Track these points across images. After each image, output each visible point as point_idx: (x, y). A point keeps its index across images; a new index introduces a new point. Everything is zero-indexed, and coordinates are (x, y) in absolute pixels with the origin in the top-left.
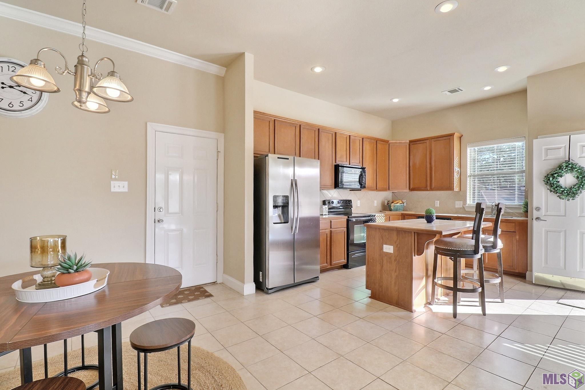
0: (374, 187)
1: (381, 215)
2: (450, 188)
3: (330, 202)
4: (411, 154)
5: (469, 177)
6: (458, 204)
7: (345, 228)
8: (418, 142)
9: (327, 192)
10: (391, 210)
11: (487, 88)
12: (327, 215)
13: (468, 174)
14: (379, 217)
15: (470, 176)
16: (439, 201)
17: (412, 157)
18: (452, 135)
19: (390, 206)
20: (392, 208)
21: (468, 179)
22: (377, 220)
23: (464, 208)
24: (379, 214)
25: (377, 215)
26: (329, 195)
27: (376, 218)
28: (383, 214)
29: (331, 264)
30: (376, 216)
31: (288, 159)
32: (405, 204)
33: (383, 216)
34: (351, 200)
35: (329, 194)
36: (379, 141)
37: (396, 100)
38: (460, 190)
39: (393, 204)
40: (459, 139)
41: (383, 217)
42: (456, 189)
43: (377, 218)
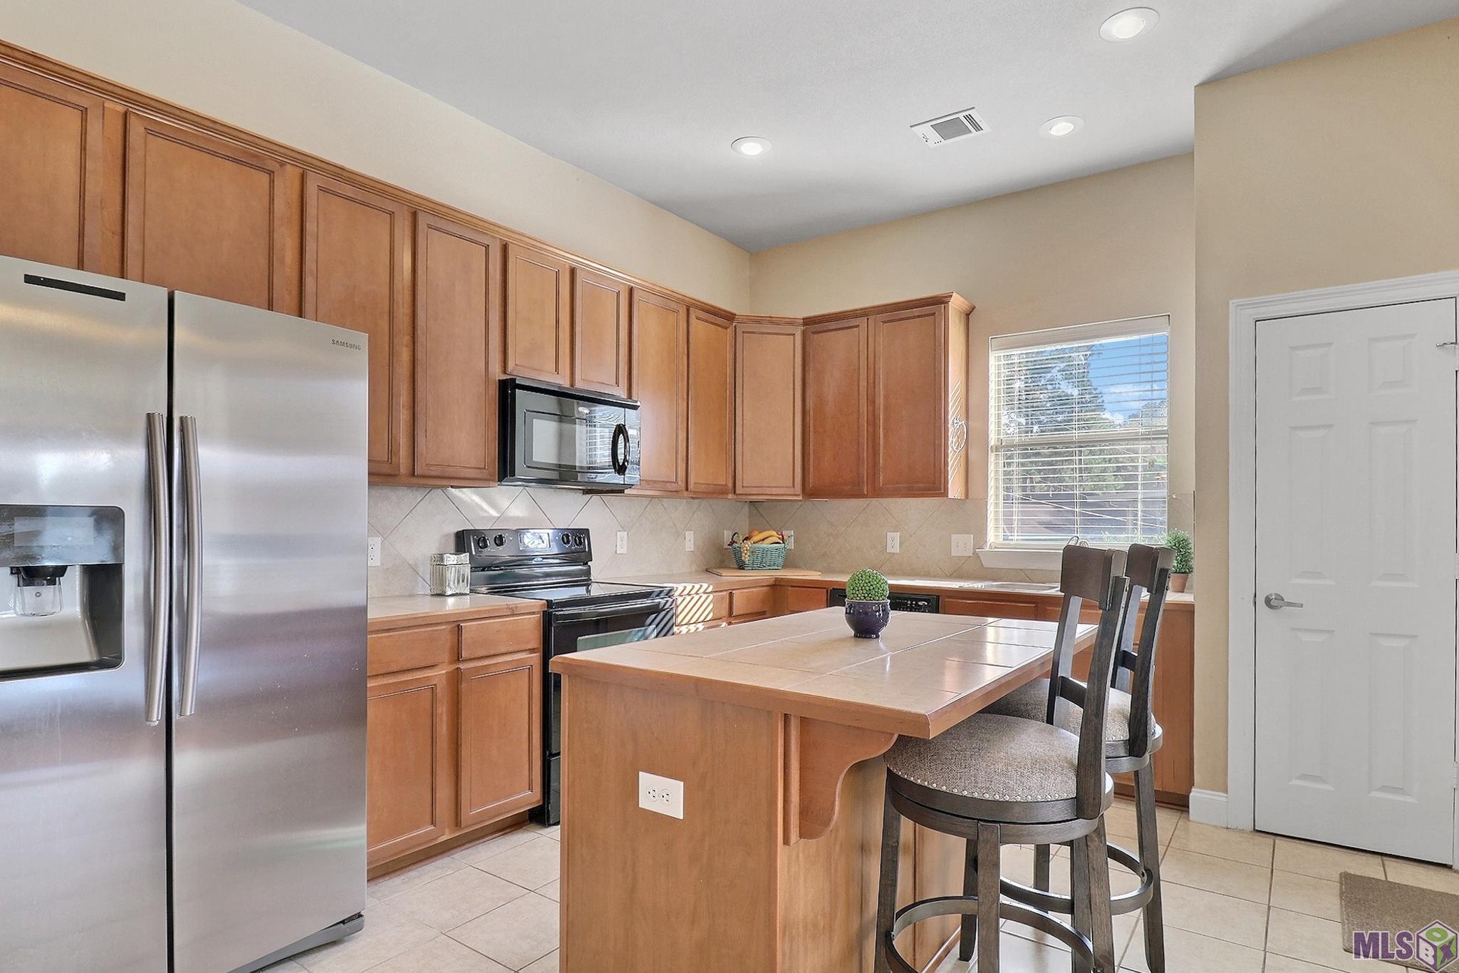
0: (676, 482)
1: (697, 586)
2: (933, 486)
3: (485, 541)
4: (811, 366)
5: (992, 452)
6: (961, 545)
7: (532, 651)
8: (833, 325)
9: (476, 499)
10: (741, 566)
11: (1061, 128)
12: (465, 594)
13: (992, 443)
14: (688, 598)
15: (997, 449)
16: (898, 533)
17: (811, 376)
18: (940, 301)
19: (737, 554)
20: (746, 558)
21: (992, 457)
22: (680, 609)
23: (976, 556)
24: (689, 587)
25: (681, 587)
26: (485, 511)
27: (679, 602)
28: (705, 586)
29: (457, 823)
30: (677, 593)
31: (120, 296)
32: (791, 544)
33: (705, 593)
34: (586, 532)
35: (485, 506)
36: (697, 307)
37: (751, 149)
38: (967, 496)
39: (748, 544)
40: (963, 316)
41: (704, 596)
42: (955, 488)
43: (680, 599)
